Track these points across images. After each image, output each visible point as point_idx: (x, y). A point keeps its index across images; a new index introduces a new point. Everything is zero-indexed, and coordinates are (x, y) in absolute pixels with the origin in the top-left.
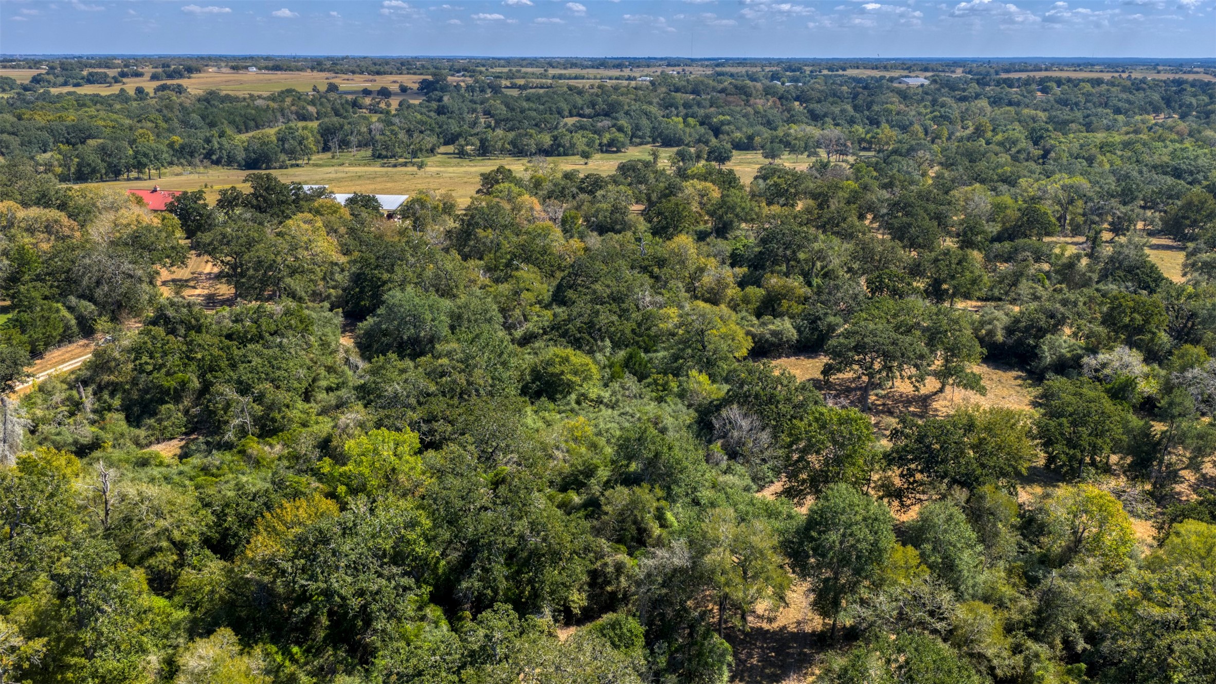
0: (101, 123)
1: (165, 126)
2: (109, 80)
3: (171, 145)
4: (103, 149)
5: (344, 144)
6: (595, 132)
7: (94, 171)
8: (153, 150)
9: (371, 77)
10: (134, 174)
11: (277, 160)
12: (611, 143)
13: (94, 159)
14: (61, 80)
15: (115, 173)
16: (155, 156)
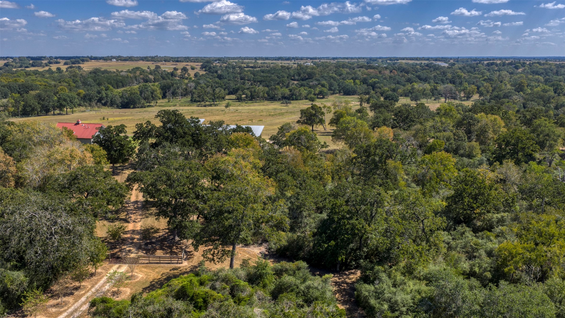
0: (39, 83)
1: (74, 85)
2: (43, 65)
3: (79, 94)
4: (39, 96)
5: (174, 94)
6: (310, 87)
7: (33, 110)
8: (69, 97)
9: (175, 63)
10: (57, 111)
11: (140, 103)
12: (321, 93)
13: (34, 103)
14: (19, 65)
15: (46, 111)
16: (70, 101)
